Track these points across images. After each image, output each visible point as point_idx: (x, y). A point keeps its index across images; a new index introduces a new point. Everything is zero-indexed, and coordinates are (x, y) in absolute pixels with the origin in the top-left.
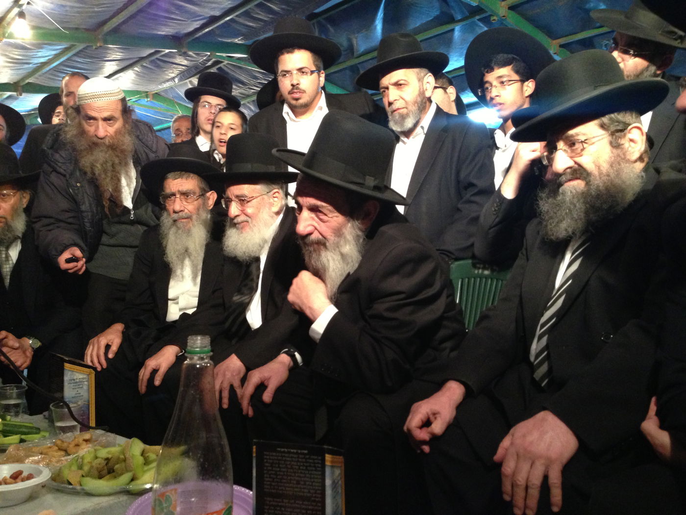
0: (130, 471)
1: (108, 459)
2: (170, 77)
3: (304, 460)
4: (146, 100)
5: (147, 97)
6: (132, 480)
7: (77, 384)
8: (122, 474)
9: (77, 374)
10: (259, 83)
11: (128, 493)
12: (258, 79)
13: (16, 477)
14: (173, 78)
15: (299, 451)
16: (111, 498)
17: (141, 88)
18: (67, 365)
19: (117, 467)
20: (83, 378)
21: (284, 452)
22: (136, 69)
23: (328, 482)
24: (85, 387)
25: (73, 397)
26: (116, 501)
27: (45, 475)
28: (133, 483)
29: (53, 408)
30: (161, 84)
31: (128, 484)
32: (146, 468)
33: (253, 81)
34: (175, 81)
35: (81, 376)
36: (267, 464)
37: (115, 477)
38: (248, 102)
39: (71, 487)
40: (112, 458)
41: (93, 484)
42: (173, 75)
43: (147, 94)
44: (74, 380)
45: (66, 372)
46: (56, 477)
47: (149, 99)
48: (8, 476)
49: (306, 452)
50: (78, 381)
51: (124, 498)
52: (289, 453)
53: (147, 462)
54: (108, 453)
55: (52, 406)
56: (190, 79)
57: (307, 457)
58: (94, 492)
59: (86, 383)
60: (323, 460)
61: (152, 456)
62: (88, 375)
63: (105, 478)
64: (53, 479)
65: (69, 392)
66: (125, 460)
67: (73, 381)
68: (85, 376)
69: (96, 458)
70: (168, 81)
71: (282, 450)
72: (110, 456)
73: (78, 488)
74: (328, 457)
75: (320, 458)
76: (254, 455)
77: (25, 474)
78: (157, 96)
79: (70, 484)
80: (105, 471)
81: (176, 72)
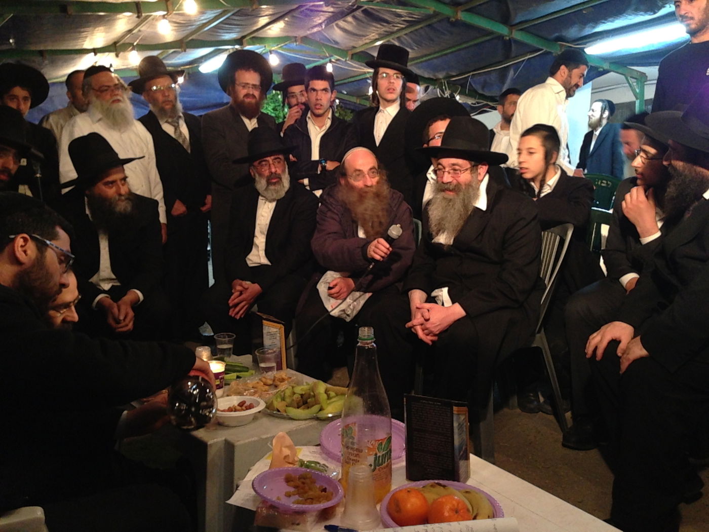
0: (319, 404)
1: (302, 395)
2: (317, 23)
3: (439, 409)
4: (295, 44)
5: (296, 41)
6: (320, 410)
7: (272, 335)
8: (313, 406)
9: (272, 329)
10: (404, 21)
11: (318, 419)
12: (402, 17)
13: (241, 404)
14: (320, 24)
15: (435, 403)
16: (307, 422)
17: (290, 34)
18: (264, 322)
19: (309, 400)
20: (276, 331)
21: (424, 403)
22: (286, 19)
23: (455, 425)
24: (278, 338)
25: (270, 345)
26: (310, 424)
27: (262, 406)
28: (321, 412)
29: (258, 354)
30: (308, 30)
31: (318, 413)
32: (328, 402)
33: (398, 20)
34: (322, 27)
35: (275, 330)
36: (413, 410)
37: (308, 408)
38: (393, 39)
39: (279, 413)
40: (304, 394)
41: (293, 412)
42: (320, 21)
43: (295, 39)
44: (270, 332)
45: (264, 327)
46: (269, 406)
47: (297, 43)
48: (236, 405)
49: (439, 404)
50: (272, 333)
51: (315, 423)
52: (429, 404)
53: (329, 398)
54: (302, 389)
55: (257, 352)
56: (336, 22)
57: (441, 407)
58: (295, 418)
59: (278, 335)
60: (452, 409)
61: (332, 394)
62: (280, 329)
63: (301, 408)
64: (267, 407)
65: (267, 341)
66: (314, 396)
67: (269, 334)
68: (277, 330)
69: (294, 393)
70: (316, 26)
71: (424, 401)
72: (304, 393)
73: (285, 414)
74: (455, 408)
75: (449, 408)
76: (405, 403)
77: (248, 403)
78: (305, 39)
79: (279, 411)
80: (301, 403)
81: (323, 18)
